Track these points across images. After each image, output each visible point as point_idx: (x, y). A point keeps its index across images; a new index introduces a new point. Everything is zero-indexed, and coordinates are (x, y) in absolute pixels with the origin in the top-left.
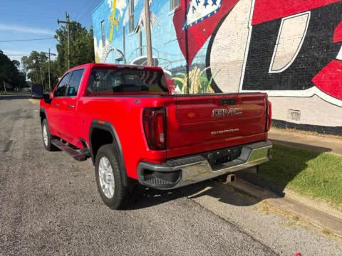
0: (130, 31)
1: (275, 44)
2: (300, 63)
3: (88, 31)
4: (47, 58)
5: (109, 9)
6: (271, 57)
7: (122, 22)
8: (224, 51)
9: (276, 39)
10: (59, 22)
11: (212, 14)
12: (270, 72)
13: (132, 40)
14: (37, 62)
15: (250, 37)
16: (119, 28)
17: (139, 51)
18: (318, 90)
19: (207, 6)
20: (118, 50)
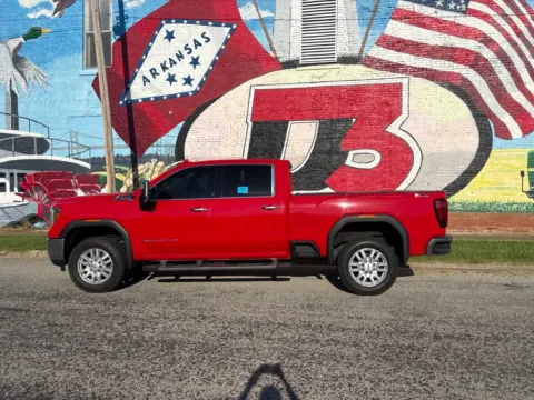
11: (185, 95)
19: (174, 83)
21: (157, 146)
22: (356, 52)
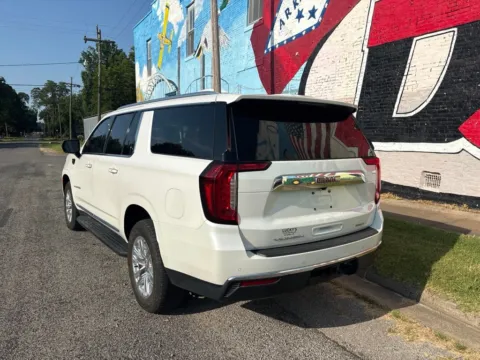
0: (188, 54)
1: (403, 75)
2: (441, 104)
3: (128, 54)
4: (67, 91)
5: (159, 23)
6: (397, 93)
7: (177, 42)
8: (325, 84)
9: (405, 67)
10: (86, 40)
11: (309, 30)
12: (394, 115)
13: (191, 67)
14: (54, 96)
15: (364, 64)
16: (172, 51)
17: (199, 83)
18: (468, 143)
19: (302, 19)
20: (170, 81)
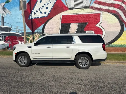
11: (45, 17)
19: (42, 14)
21: (38, 30)
22: (88, 5)
